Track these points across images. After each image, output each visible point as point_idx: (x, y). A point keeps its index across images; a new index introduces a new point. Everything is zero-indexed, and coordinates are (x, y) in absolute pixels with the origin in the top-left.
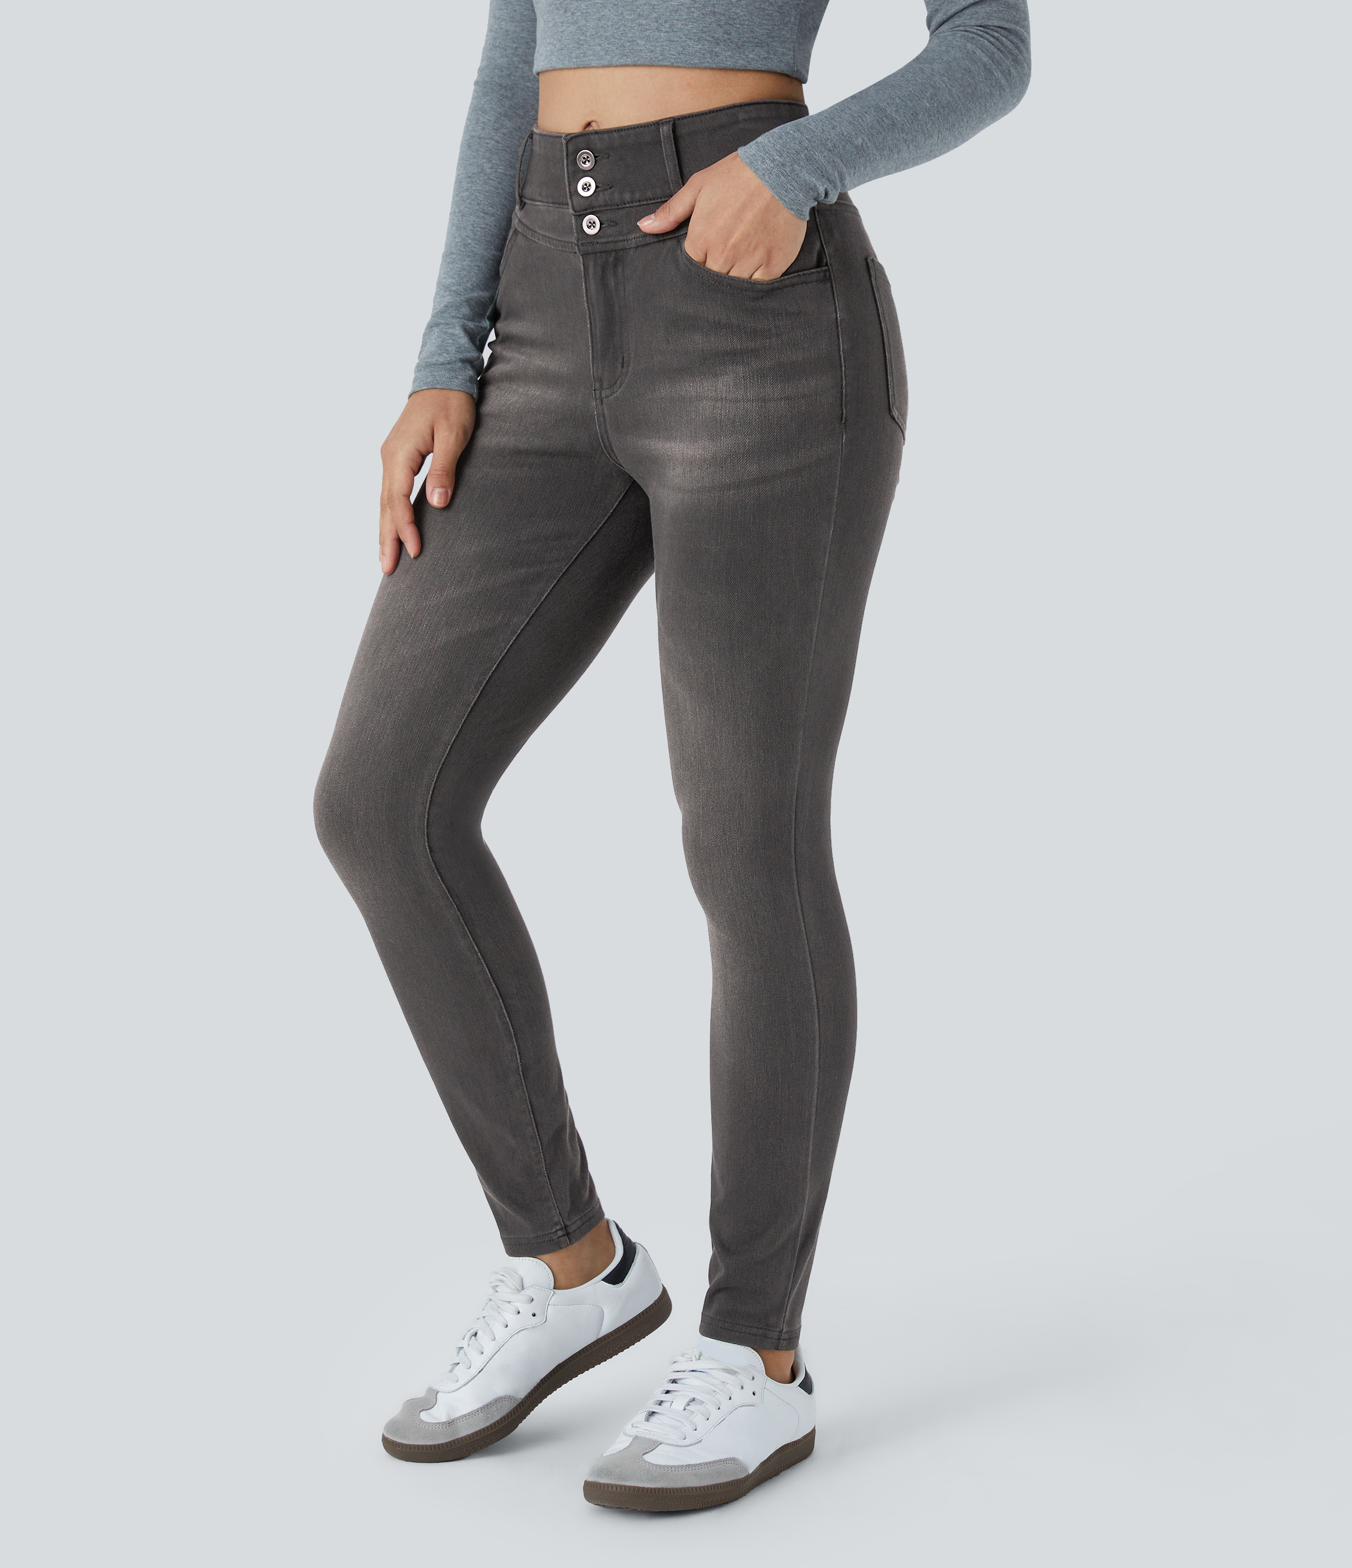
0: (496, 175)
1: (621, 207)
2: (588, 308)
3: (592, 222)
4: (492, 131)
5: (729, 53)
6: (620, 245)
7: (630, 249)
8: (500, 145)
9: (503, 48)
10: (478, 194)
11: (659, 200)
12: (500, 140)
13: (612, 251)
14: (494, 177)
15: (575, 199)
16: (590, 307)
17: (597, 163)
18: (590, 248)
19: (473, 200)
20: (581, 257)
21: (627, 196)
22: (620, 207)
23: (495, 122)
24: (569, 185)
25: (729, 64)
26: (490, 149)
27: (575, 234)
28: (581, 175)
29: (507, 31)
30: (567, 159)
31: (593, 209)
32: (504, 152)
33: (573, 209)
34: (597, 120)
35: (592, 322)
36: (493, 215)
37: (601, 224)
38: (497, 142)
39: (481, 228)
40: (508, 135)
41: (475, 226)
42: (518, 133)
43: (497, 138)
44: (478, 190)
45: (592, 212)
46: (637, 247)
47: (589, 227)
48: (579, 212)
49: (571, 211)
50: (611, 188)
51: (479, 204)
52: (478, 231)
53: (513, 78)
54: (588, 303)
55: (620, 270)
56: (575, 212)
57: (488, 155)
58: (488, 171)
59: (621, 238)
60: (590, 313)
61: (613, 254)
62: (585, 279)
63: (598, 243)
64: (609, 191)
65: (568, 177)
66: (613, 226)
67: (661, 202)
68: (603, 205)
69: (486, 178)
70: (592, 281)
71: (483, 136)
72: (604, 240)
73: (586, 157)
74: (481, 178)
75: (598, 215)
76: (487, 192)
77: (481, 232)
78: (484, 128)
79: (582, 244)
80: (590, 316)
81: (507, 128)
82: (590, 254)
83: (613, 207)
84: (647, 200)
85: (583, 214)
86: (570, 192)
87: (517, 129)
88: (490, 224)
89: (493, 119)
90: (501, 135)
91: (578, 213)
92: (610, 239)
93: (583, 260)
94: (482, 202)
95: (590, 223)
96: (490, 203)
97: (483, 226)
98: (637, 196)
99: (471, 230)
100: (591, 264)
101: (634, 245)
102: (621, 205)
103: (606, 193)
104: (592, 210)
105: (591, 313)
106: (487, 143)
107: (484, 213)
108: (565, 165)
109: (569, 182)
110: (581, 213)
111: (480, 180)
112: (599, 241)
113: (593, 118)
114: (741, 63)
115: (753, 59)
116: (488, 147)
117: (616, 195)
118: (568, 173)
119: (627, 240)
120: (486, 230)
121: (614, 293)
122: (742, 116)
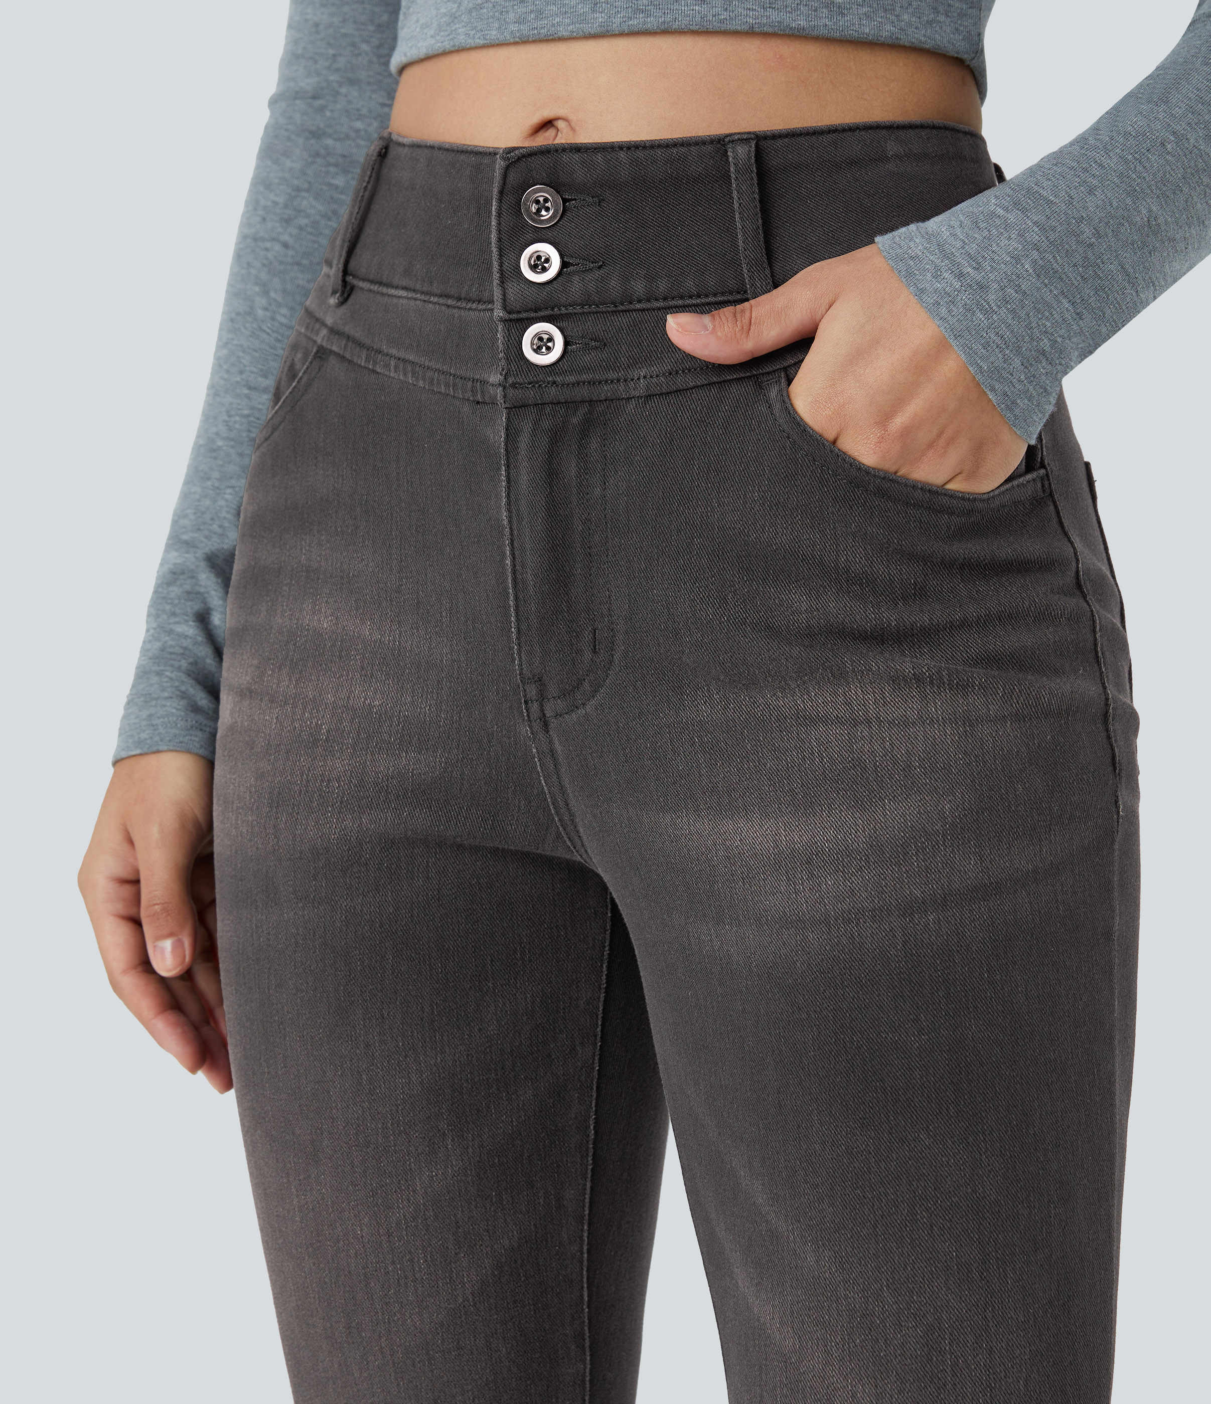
0: (273, 326)
1: (623, 308)
2: (510, 522)
3: (545, 337)
4: (278, 225)
5: (865, 10)
6: (605, 391)
7: (628, 399)
8: (291, 252)
9: (311, 58)
10: (241, 354)
11: (711, 299)
12: (291, 241)
13: (583, 402)
14: (268, 328)
15: (513, 290)
16: (515, 519)
17: (569, 214)
18: (531, 395)
19: (233, 365)
20: (505, 411)
21: (639, 287)
22: (621, 308)
23: (286, 206)
24: (501, 256)
25: (867, 30)
26: (271, 263)
27: (503, 362)
28: (529, 236)
29: (316, 25)
30: (500, 201)
31: (552, 309)
32: (296, 268)
33: (504, 308)
34: (571, 117)
35: (517, 553)
36: (265, 390)
37: (566, 343)
38: (286, 245)
39: (243, 416)
40: (309, 230)
41: (233, 413)
42: (330, 223)
43: (285, 238)
44: (241, 346)
45: (551, 316)
46: (649, 397)
47: (537, 350)
48: (519, 312)
49: (499, 313)
50: (600, 267)
51: (241, 372)
52: (235, 422)
53: (328, 114)
54: (509, 511)
55: (594, 444)
56: (509, 313)
57: (264, 276)
58: (260, 312)
59: (612, 375)
60: (512, 534)
61: (583, 409)
62: (508, 459)
63: (554, 382)
64: (597, 273)
65: (500, 240)
66: (596, 348)
67: (716, 303)
68: (579, 301)
69: (255, 326)
70: (525, 464)
71: (261, 234)
72: (571, 379)
73: (541, 199)
74: (248, 325)
75: (564, 324)
76: (255, 351)
77: (242, 424)
78: (264, 219)
79: (513, 385)
80: (512, 541)
81: (308, 217)
82: (528, 405)
83: (602, 308)
84: (682, 298)
85: (527, 319)
86: (501, 272)
87: (330, 214)
88: (261, 407)
89: (281, 200)
90: (295, 231)
91: (514, 316)
92: (585, 377)
93: (508, 419)
94: (248, 369)
95: (541, 339)
96: (261, 370)
97: (246, 412)
98: (662, 286)
99: (225, 421)
100: (526, 428)
101: (641, 392)
102: (622, 304)
103: (589, 277)
104: (549, 312)
105: (515, 532)
106: (267, 249)
107: (250, 388)
108: (494, 213)
109: (500, 250)
110: (524, 315)
111: (246, 328)
112: (558, 379)
113: (561, 112)
114: (887, 31)
115: (909, 24)
116: (266, 258)
117: (614, 282)
118: (499, 231)
119: (625, 380)
120: (252, 419)
121: (574, 491)
122: (892, 148)
